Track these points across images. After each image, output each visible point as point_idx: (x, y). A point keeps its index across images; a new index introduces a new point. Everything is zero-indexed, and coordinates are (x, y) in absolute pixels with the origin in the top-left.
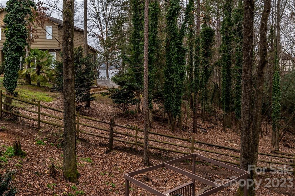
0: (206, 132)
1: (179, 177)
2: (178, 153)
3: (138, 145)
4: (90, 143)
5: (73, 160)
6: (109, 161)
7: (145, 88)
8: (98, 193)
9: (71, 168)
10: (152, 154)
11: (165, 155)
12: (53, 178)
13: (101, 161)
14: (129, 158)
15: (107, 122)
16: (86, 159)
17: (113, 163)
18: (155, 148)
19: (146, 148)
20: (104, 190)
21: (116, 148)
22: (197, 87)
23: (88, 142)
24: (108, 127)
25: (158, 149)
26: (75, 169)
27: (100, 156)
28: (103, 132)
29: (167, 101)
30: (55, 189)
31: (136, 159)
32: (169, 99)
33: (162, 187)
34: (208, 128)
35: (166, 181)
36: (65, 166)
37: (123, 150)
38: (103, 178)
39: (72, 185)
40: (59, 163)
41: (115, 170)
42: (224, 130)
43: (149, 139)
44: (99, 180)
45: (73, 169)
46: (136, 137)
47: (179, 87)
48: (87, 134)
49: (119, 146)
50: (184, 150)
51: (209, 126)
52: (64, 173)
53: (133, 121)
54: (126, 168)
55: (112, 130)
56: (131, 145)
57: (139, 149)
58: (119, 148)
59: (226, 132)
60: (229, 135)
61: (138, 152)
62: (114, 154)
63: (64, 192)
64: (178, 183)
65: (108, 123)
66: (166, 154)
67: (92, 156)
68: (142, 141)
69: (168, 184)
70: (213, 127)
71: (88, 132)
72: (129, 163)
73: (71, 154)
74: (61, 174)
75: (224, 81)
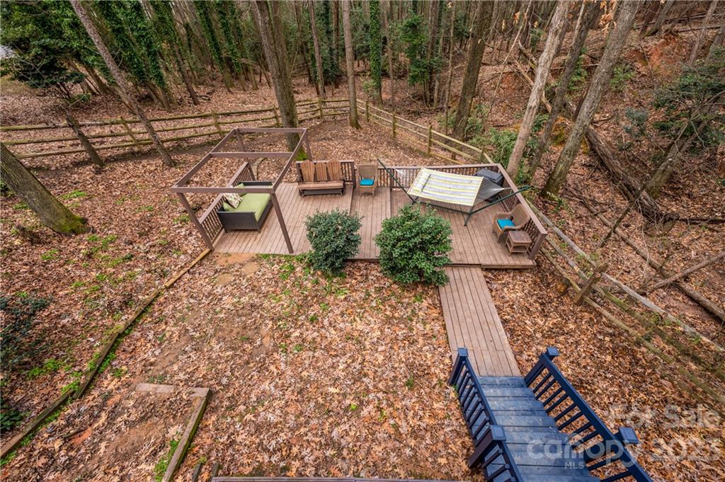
0: (209, 100)
1: (221, 163)
2: (200, 136)
3: (140, 144)
4: (53, 168)
5: (54, 205)
6: (113, 182)
7: (98, 43)
8: (137, 227)
9: (62, 218)
10: (169, 149)
11: (186, 145)
12: (40, 243)
13: (101, 187)
14: (140, 167)
15: (62, 125)
16: (71, 194)
17: (123, 182)
18: (167, 141)
19: (158, 144)
20: (141, 220)
21: (108, 160)
22: (167, 31)
23: (48, 169)
24: (70, 133)
25: (173, 140)
26: (69, 215)
27: (91, 181)
28: (60, 144)
29: (133, 64)
30: (62, 256)
31: (152, 164)
32: (135, 60)
33: (209, 183)
34: (208, 94)
35: (210, 175)
36: (46, 219)
37: (123, 158)
38: (127, 207)
39: (86, 237)
40: (29, 219)
41: (134, 190)
42: (229, 91)
43: (156, 130)
44: (123, 212)
45: (67, 217)
46: (131, 134)
47: (144, 34)
48: (33, 157)
49: (110, 156)
50: (206, 131)
51: (207, 91)
52: (56, 229)
53: (96, 112)
54: (146, 180)
55: (81, 135)
56: (127, 148)
57: (146, 149)
58: (112, 160)
59: (232, 93)
60: (239, 96)
61: (146, 154)
62: (112, 170)
63: (83, 251)
64: (224, 171)
65: (64, 127)
66: (188, 143)
67: (79, 186)
68: (147, 136)
69: (214, 177)
70: (213, 91)
71: (31, 154)
72: (145, 173)
73: (41, 197)
74: (50, 232)
75: (201, 14)
